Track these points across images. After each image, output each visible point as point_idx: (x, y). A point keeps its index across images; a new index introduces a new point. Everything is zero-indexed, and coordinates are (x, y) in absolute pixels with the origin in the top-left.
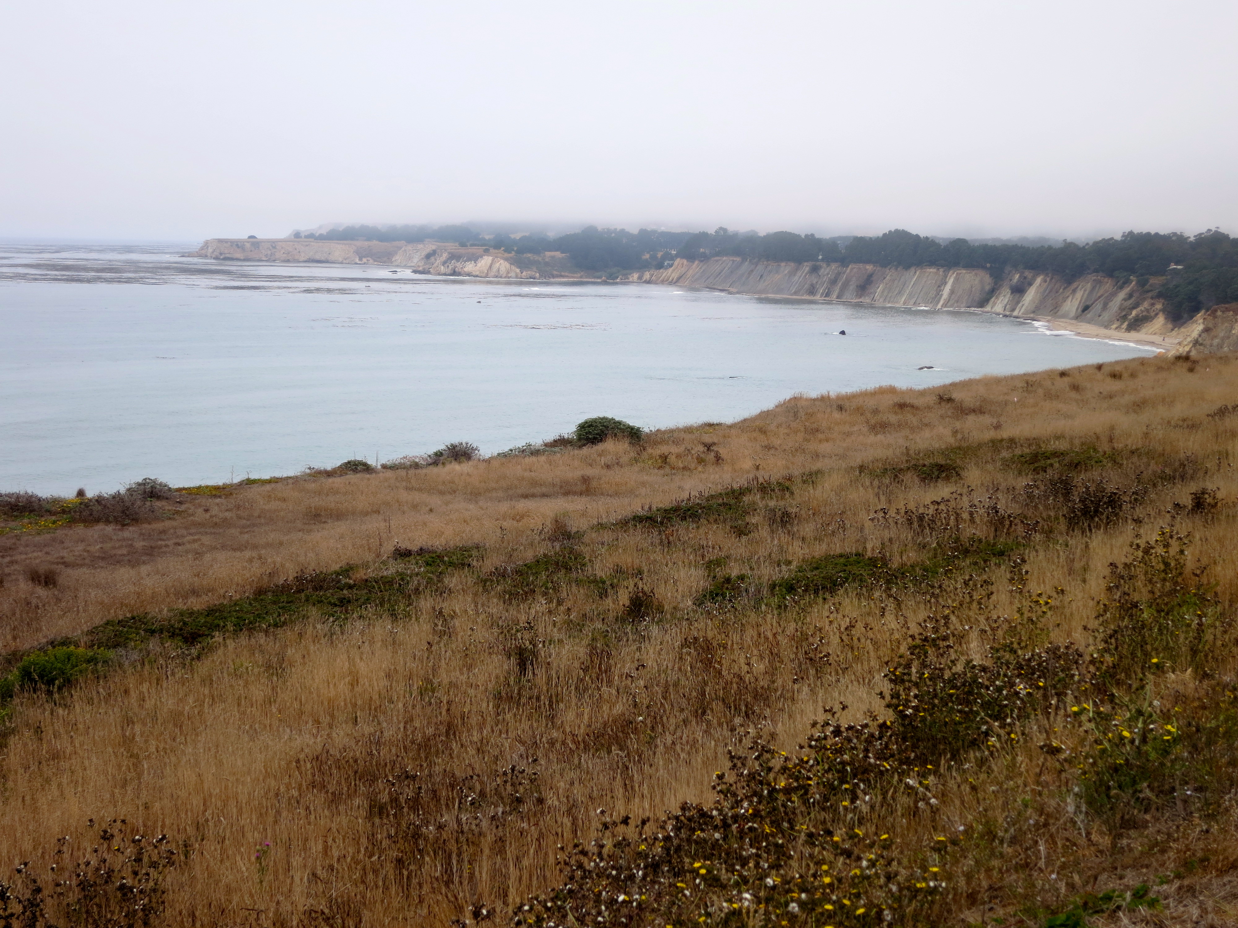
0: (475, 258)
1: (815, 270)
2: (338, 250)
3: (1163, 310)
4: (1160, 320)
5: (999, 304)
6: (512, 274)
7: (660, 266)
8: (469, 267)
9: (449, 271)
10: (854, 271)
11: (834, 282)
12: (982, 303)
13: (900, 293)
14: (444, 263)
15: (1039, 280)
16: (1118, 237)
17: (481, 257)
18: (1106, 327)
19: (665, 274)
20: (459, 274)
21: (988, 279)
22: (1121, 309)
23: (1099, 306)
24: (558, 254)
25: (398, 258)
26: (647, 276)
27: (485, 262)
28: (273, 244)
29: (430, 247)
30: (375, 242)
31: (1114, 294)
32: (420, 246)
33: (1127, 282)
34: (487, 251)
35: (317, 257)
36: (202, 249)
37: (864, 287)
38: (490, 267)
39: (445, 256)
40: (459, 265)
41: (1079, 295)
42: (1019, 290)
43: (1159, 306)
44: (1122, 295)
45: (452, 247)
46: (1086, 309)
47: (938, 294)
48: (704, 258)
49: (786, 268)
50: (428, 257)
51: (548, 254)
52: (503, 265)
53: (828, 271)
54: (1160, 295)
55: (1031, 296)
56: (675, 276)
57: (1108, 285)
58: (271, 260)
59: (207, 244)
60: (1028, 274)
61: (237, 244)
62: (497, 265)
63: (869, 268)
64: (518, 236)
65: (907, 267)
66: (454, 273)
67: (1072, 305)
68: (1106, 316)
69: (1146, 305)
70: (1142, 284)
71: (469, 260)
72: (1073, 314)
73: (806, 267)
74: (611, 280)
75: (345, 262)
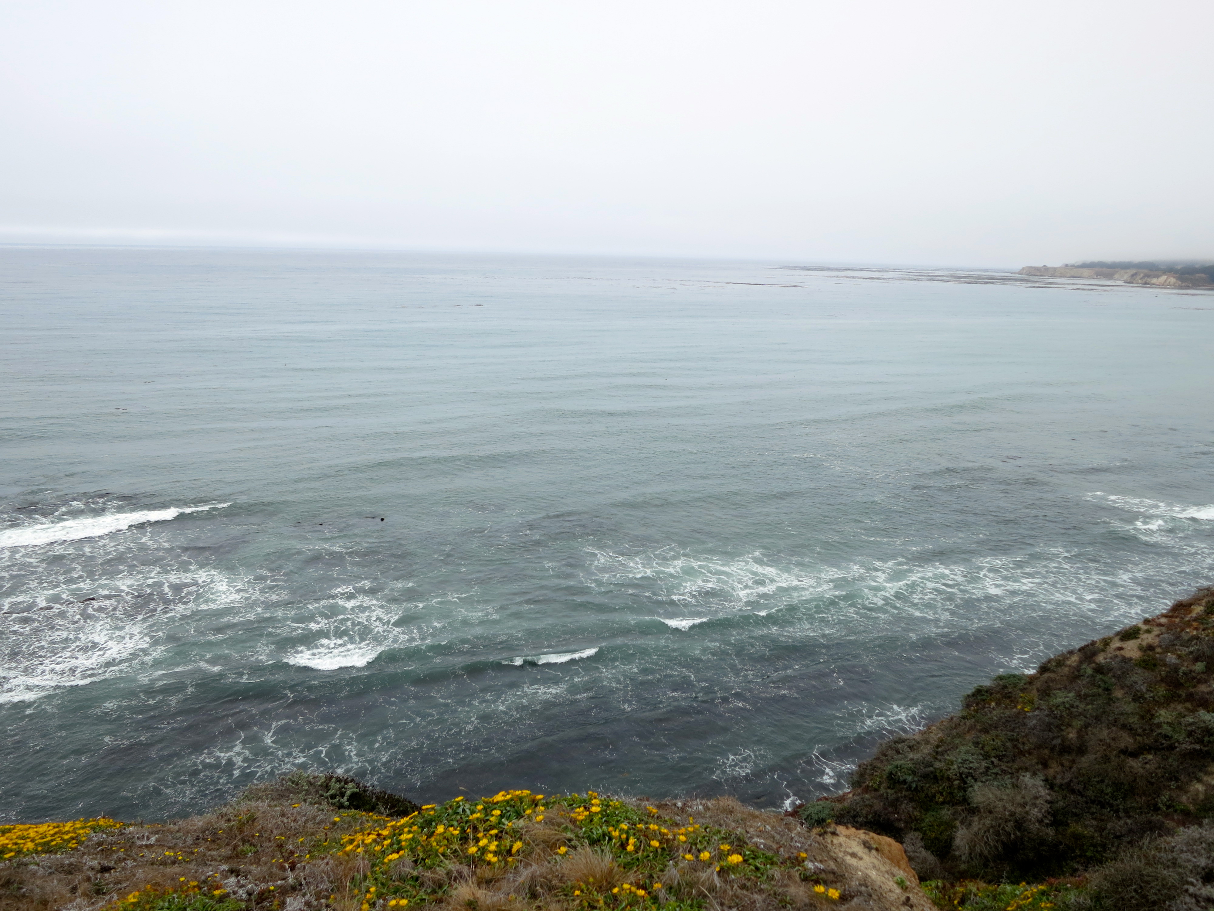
0: (1158, 277)
2: (1086, 272)
6: (1177, 285)
8: (1154, 281)
9: (1143, 282)
14: (1141, 279)
17: (1161, 276)
20: (1148, 284)
24: (1203, 275)
25: (1116, 276)
27: (1163, 278)
28: (1055, 269)
29: (1134, 271)
30: (1105, 269)
32: (1128, 271)
34: (1164, 273)
35: (1075, 275)
36: (1021, 270)
38: (1166, 281)
39: (1142, 275)
40: (1149, 280)
45: (1146, 271)
50: (1133, 275)
51: (1198, 275)
52: (1172, 280)
58: (1053, 276)
59: (1023, 269)
61: (1037, 269)
62: (1169, 280)
64: (1179, 267)
66: (1146, 283)
71: (1154, 277)
75: (1089, 277)
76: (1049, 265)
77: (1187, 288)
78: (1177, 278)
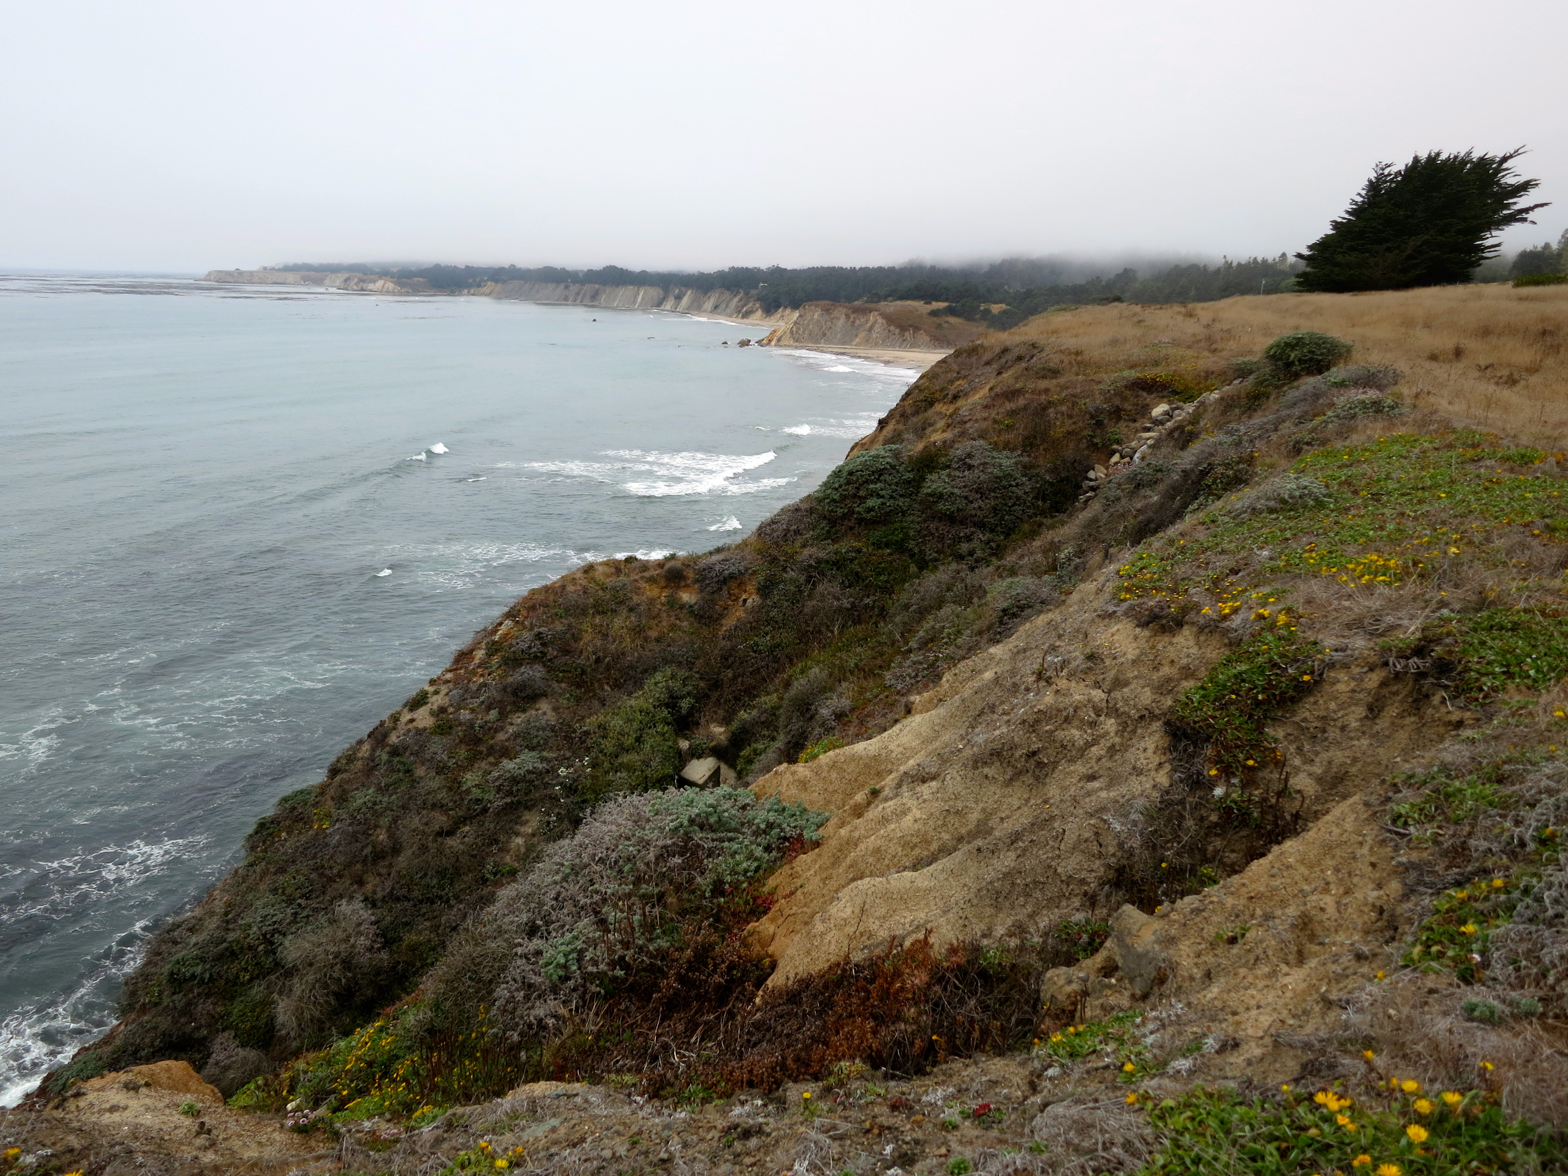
0: (374, 282)
1: (567, 287)
2: (291, 277)
3: (761, 307)
4: (759, 312)
5: (669, 304)
6: (396, 291)
7: (479, 286)
8: (371, 286)
9: (359, 288)
10: (588, 287)
11: (578, 294)
12: (659, 305)
13: (614, 300)
14: (356, 284)
15: (689, 292)
16: (727, 270)
17: (377, 280)
18: (730, 316)
19: (482, 290)
20: (365, 290)
21: (661, 292)
22: (737, 307)
23: (723, 306)
24: (421, 279)
25: (327, 282)
26: (472, 291)
27: (380, 283)
28: (251, 273)
29: (346, 275)
30: (312, 273)
31: (732, 299)
32: (340, 275)
33: (738, 293)
34: (380, 278)
35: (279, 281)
37: (594, 296)
38: (383, 286)
39: (356, 280)
40: (364, 285)
41: (712, 300)
42: (679, 298)
43: (758, 305)
44: (736, 300)
45: (360, 275)
46: (716, 307)
47: (635, 302)
48: (504, 282)
49: (551, 286)
50: (346, 281)
51: (416, 279)
52: (390, 286)
53: (574, 288)
54: (758, 299)
55: (685, 300)
56: (488, 291)
57: (727, 295)
58: (251, 282)
59: (210, 273)
60: (683, 289)
61: (229, 274)
62: (387, 285)
63: (597, 286)
64: (395, 270)
65: (618, 286)
66: (362, 290)
67: (709, 305)
68: (728, 311)
69: (751, 304)
70: (747, 294)
71: (370, 282)
72: (709, 309)
73: (562, 286)
74: (452, 293)
75: (295, 284)
76: (244, 268)
77: (408, 294)
78: (396, 283)
